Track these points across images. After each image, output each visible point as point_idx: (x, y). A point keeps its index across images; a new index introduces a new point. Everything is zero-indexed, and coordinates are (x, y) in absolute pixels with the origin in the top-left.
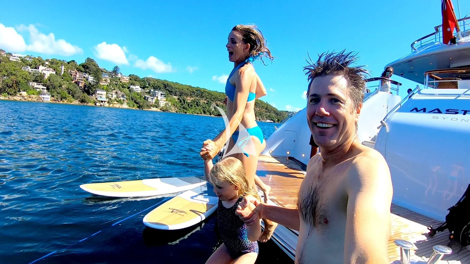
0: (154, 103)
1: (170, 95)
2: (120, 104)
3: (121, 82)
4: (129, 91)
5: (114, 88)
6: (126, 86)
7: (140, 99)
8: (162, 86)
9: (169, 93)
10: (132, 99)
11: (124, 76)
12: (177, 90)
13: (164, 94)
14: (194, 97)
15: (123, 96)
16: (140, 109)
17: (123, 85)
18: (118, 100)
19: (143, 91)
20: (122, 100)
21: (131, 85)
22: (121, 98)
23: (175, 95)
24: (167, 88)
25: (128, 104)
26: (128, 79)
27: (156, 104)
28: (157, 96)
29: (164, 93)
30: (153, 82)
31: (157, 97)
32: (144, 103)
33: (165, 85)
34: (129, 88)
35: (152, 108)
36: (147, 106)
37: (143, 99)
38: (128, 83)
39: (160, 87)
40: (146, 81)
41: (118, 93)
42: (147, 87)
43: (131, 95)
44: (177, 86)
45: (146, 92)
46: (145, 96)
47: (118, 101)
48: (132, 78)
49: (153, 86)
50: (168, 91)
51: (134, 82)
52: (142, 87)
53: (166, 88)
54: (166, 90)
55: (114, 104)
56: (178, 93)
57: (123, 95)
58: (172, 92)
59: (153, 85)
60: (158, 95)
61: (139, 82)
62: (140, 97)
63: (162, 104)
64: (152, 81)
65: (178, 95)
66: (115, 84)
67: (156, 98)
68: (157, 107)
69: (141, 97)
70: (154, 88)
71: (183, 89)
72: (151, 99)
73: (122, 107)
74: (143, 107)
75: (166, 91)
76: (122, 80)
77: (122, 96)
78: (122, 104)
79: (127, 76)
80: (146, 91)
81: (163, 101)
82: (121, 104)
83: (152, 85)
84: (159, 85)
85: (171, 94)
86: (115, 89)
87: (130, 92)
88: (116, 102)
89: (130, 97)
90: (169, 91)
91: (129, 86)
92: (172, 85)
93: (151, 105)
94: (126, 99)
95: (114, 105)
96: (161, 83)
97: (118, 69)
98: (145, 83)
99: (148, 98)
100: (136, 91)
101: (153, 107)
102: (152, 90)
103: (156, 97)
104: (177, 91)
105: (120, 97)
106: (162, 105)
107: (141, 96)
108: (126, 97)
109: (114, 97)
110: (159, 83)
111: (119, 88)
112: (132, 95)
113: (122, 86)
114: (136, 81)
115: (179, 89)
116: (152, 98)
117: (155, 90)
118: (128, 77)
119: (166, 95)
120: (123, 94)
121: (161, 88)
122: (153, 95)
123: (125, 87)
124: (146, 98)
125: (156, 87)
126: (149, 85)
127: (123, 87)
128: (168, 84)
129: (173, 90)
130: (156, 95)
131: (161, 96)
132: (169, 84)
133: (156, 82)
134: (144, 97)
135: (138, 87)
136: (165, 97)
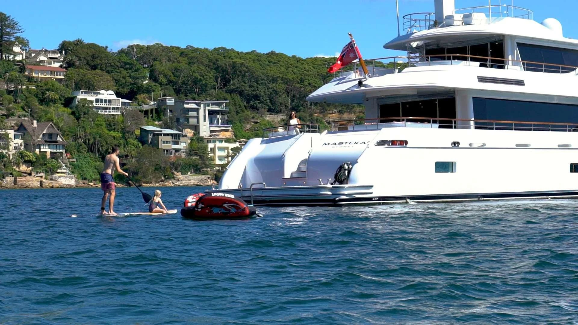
0: (184, 155)
1: (249, 113)
2: (43, 174)
3: (30, 79)
4: (73, 113)
5: (8, 110)
6: (57, 97)
7: (122, 141)
8: (210, 77)
9: (243, 103)
10: (91, 149)
11: (38, 53)
12: (280, 87)
13: (222, 113)
14: (358, 109)
15: (50, 140)
16: (130, 185)
17: (43, 94)
18: (30, 156)
19: (129, 108)
20: (48, 155)
21: (78, 87)
22: (44, 149)
23: (270, 111)
24: (235, 83)
25: (75, 169)
26: (57, 65)
27: (194, 157)
28: (193, 121)
29: (223, 108)
30: (169, 64)
31: (196, 128)
32: (140, 157)
33: (225, 72)
34: (68, 102)
35: (179, 175)
36: (158, 169)
37: (136, 142)
38: (60, 80)
39: (204, 82)
40: (138, 66)
41: (29, 129)
42: (148, 91)
43: (81, 133)
44: (273, 71)
45: (146, 113)
46: (142, 130)
47: (34, 160)
48: (75, 59)
49: (170, 82)
50: (237, 98)
51: (90, 74)
52: (126, 90)
53: (226, 82)
54: (231, 92)
55: (21, 174)
56: (283, 99)
57: (51, 135)
58: (256, 97)
59: (172, 78)
60: (198, 118)
61: (108, 72)
62: (124, 137)
63: (218, 153)
64: (164, 60)
65: (283, 108)
66: (9, 92)
67: (189, 132)
68: (197, 170)
69: (127, 135)
70: (178, 92)
71: (302, 81)
72: (169, 138)
73: (55, 184)
74: (140, 175)
75: (228, 96)
76: (31, 71)
77: (47, 139)
78: (51, 171)
79: (54, 52)
80: (145, 107)
81: (221, 141)
82: (46, 172)
83: (166, 76)
84: (197, 75)
85: (254, 108)
86: (13, 114)
87: (78, 119)
88: (23, 168)
89: (81, 141)
90: (241, 93)
91: (67, 95)
92: (255, 66)
93: (173, 164)
94: (64, 151)
95: (19, 179)
96: (207, 62)
97: (8, 26)
98: (136, 75)
99: (156, 135)
100: (100, 112)
101: (184, 173)
102: (170, 101)
103: (191, 127)
104: (276, 92)
105: (39, 146)
106: (221, 158)
107: (124, 131)
108: (66, 143)
109: (12, 145)
110: (195, 67)
111: (27, 107)
112: (88, 131)
113: (36, 96)
114: (94, 68)
115: (286, 82)
116: (172, 135)
117: (182, 96)
118: (57, 56)
119: (233, 113)
120: (51, 131)
121: (206, 85)
122: (178, 120)
123: (54, 101)
124: (150, 137)
125: (183, 83)
126: (153, 78)
127: (42, 101)
128: (234, 65)
129: (261, 91)
130: (187, 119)
131: (211, 122)
132: (242, 64)
133: (184, 61)
134: (138, 132)
135: (108, 95)
136: (228, 122)
